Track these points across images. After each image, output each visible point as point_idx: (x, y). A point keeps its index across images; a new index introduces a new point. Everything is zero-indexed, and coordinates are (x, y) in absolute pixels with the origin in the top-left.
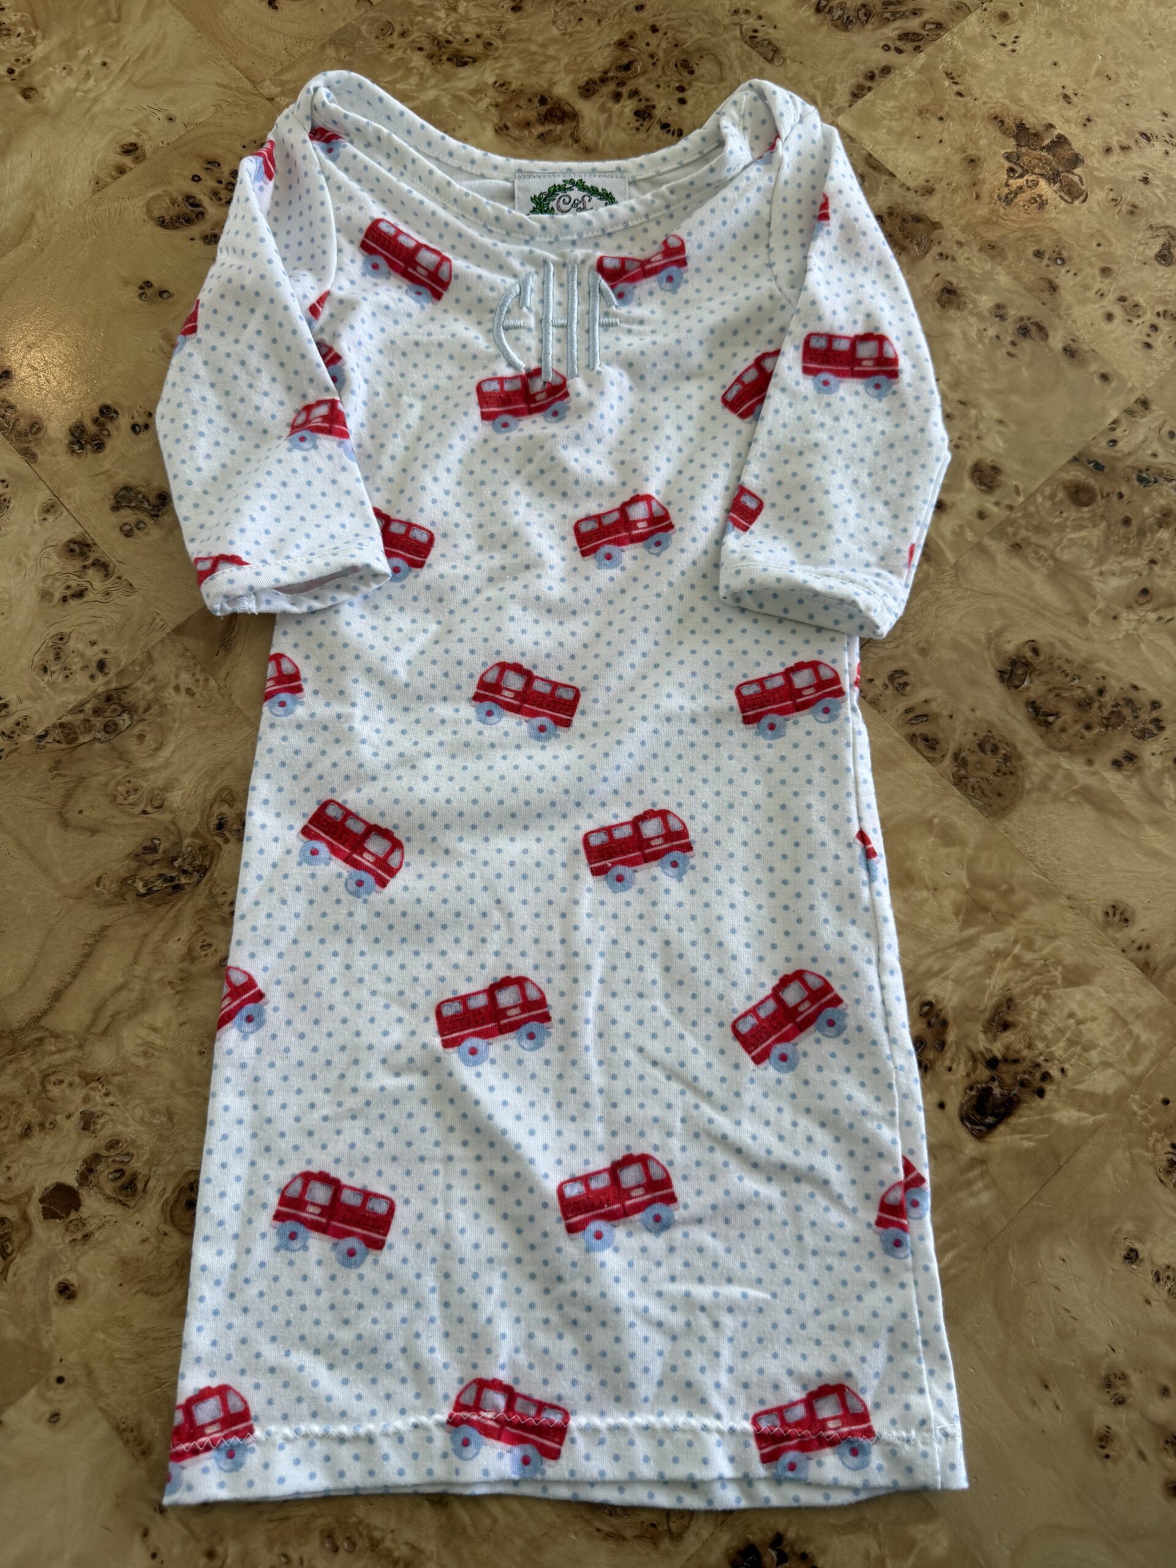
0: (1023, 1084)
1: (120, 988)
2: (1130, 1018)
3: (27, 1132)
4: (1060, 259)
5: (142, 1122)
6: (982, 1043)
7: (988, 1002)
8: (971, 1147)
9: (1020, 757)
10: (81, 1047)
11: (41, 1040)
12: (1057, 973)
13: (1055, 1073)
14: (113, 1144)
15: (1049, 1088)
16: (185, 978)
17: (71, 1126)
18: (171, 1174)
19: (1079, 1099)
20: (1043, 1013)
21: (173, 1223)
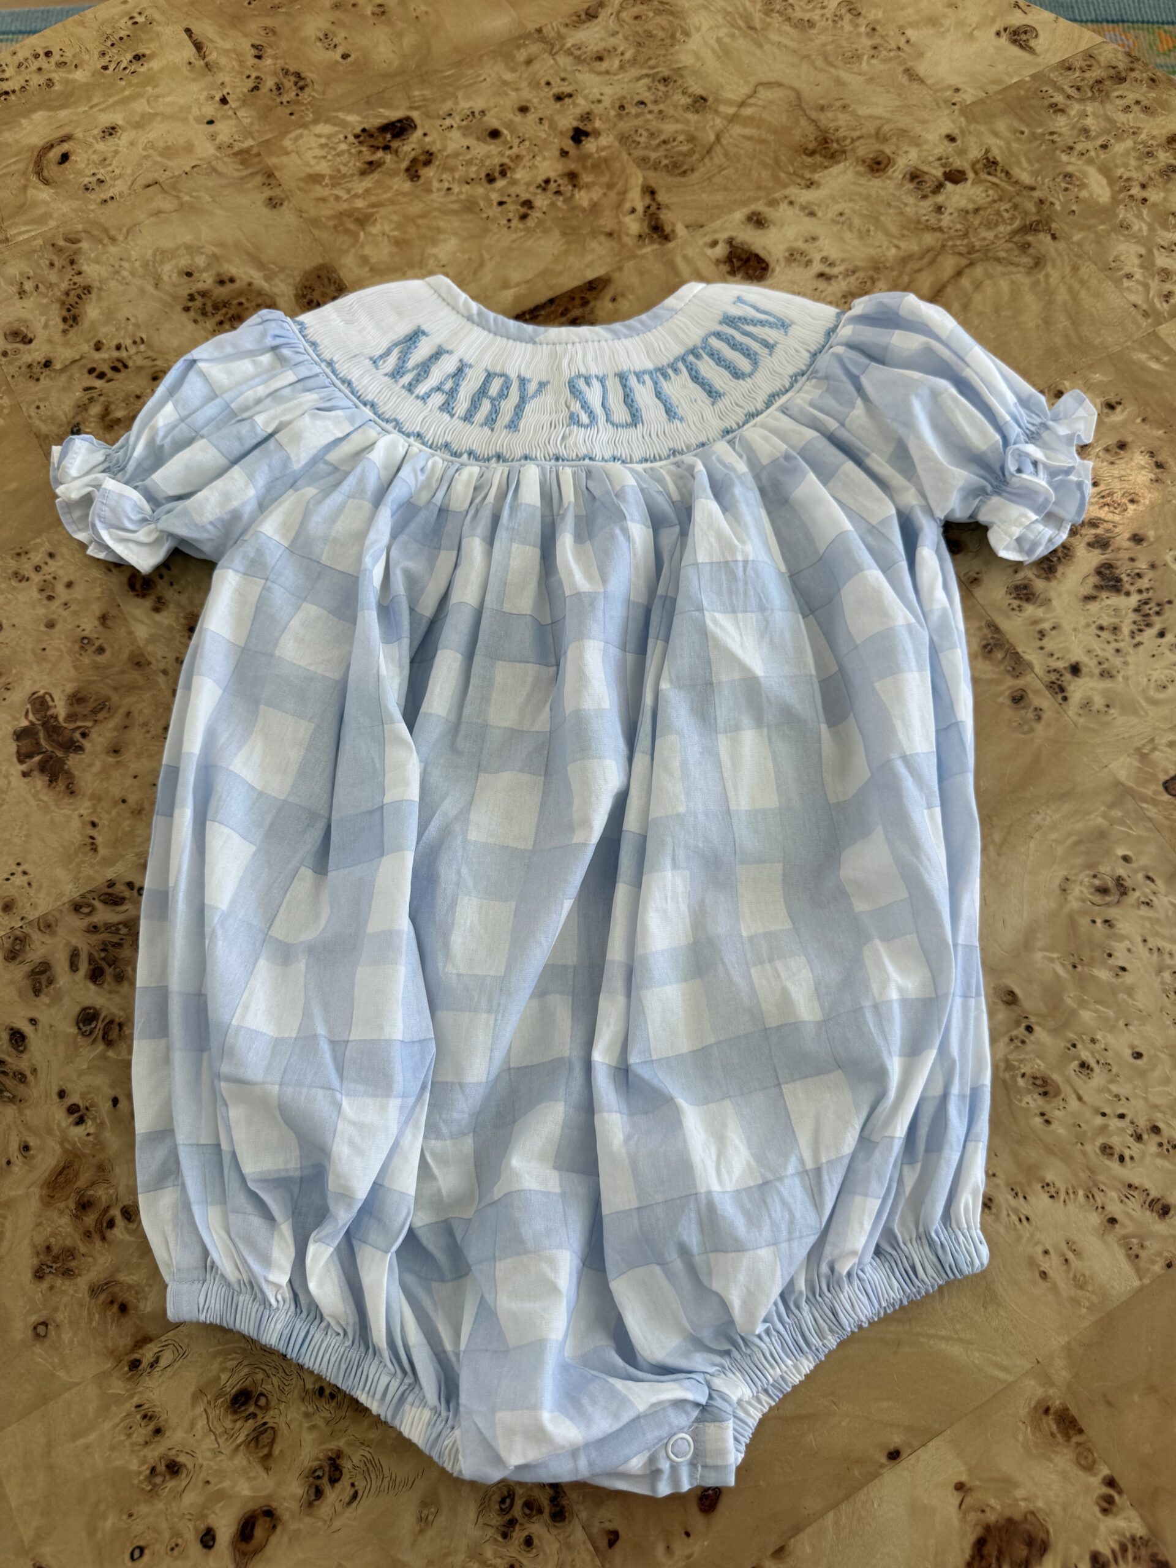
0: (371, 136)
1: (920, 270)
2: (294, 155)
3: (977, 211)
4: (84, 642)
5: (906, 205)
6: (388, 158)
7: (376, 176)
8: (415, 115)
9: (296, 296)
10: (943, 246)
11: (969, 253)
12: (327, 181)
13: (351, 138)
14: (925, 197)
15: (358, 131)
16: (877, 269)
17: (949, 210)
18: (889, 178)
19: (344, 124)
20: (345, 165)
21: (889, 158)
